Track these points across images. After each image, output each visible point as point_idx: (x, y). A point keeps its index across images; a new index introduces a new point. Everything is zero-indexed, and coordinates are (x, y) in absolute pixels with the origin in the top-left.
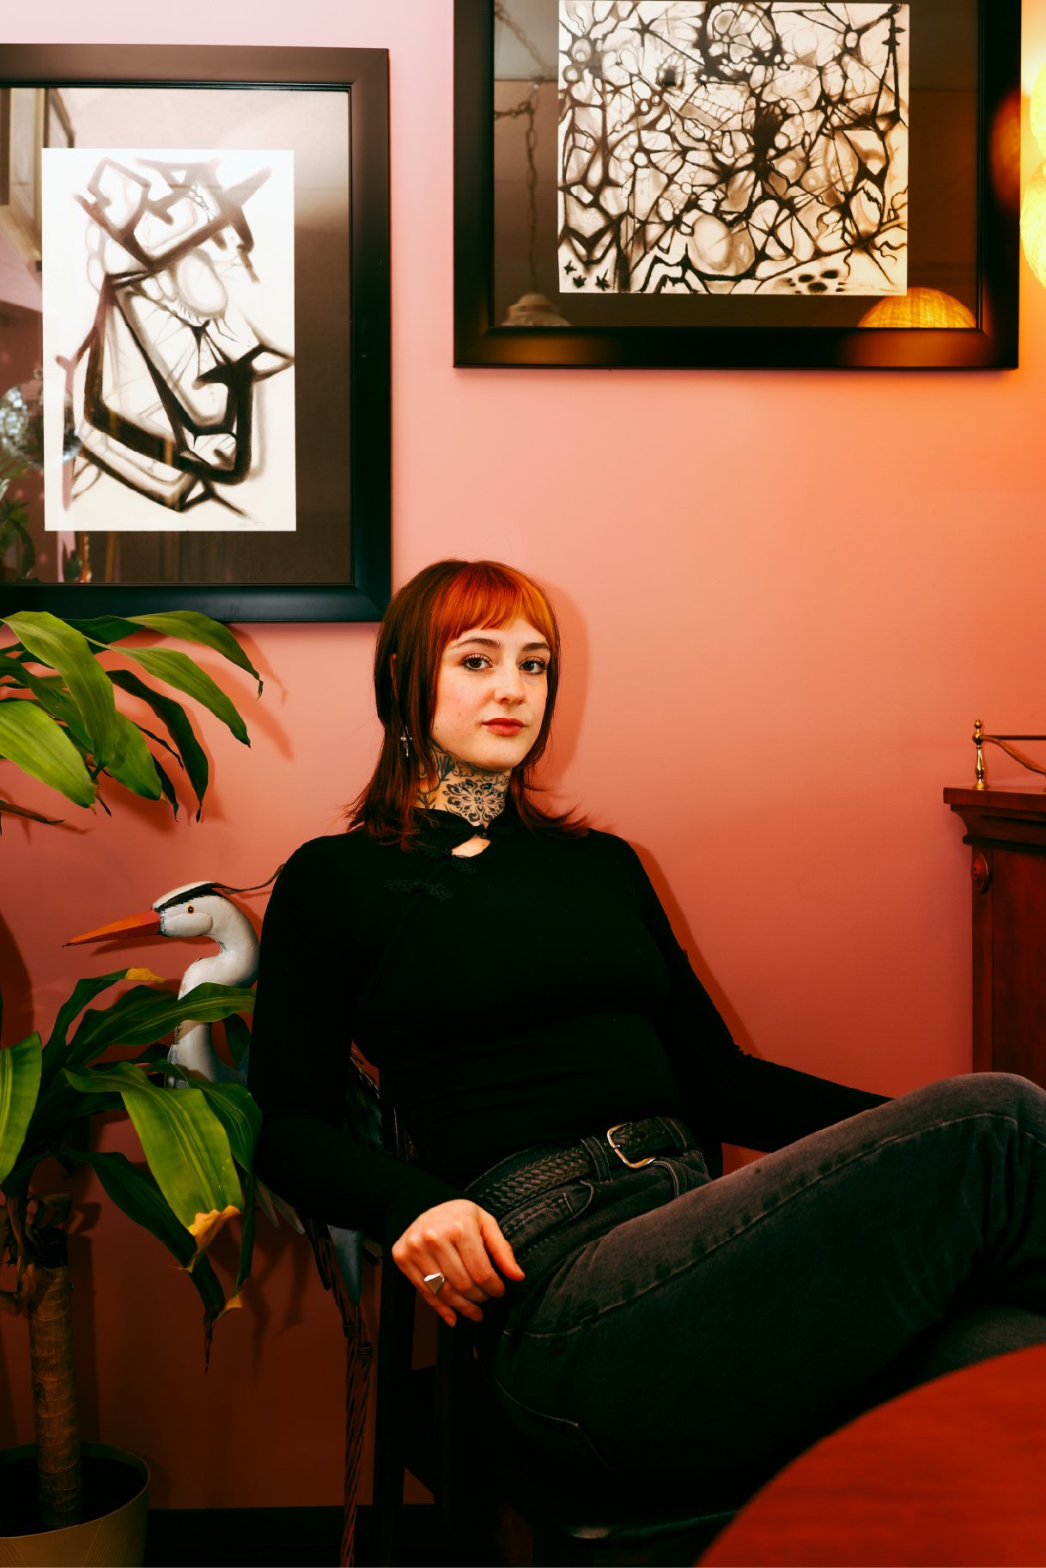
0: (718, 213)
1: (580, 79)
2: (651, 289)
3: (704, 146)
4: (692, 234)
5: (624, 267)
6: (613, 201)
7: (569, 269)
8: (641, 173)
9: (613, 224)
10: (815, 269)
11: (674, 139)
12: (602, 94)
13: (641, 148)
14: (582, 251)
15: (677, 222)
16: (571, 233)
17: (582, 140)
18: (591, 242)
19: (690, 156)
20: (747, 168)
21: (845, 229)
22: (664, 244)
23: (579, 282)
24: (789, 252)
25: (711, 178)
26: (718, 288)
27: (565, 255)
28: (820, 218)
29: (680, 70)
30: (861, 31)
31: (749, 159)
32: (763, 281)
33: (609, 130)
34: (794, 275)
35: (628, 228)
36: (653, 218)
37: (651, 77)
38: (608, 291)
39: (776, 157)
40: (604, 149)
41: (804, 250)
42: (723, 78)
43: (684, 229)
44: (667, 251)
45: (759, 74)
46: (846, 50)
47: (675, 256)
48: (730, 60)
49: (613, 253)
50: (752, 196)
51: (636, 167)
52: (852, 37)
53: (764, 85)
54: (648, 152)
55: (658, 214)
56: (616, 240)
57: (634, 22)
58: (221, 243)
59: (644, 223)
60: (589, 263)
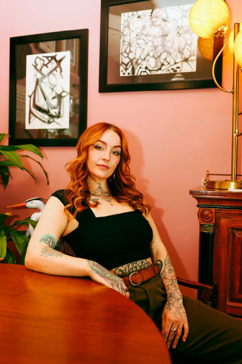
0: (153, 56)
1: (125, 30)
2: (139, 74)
3: (151, 42)
4: (148, 61)
5: (133, 69)
6: (131, 56)
7: (122, 71)
8: (137, 49)
9: (131, 61)
10: (175, 67)
11: (144, 41)
12: (130, 32)
13: (137, 44)
14: (125, 67)
16: (123, 63)
17: (125, 43)
18: (126, 65)
19: (148, 44)
20: (160, 45)
21: (182, 57)
23: (124, 74)
24: (169, 63)
25: (152, 49)
26: (153, 73)
27: (122, 68)
28: (176, 55)
29: (146, 25)
30: (187, 11)
31: (161, 43)
32: (163, 70)
33: (131, 40)
34: (170, 69)
35: (134, 61)
36: (140, 59)
37: (140, 28)
38: (130, 75)
39: (167, 42)
40: (130, 45)
41: (172, 63)
42: (155, 26)
43: (146, 60)
44: (142, 65)
45: (163, 23)
46: (183, 16)
47: (144, 67)
48: (157, 21)
49: (131, 67)
50: (161, 52)
51: (136, 48)
52: (185, 13)
53: (164, 26)
54: (139, 44)
55: (141, 58)
56: (132, 64)
57: (137, 16)
58: (57, 71)
59: (138, 60)
60: (126, 69)
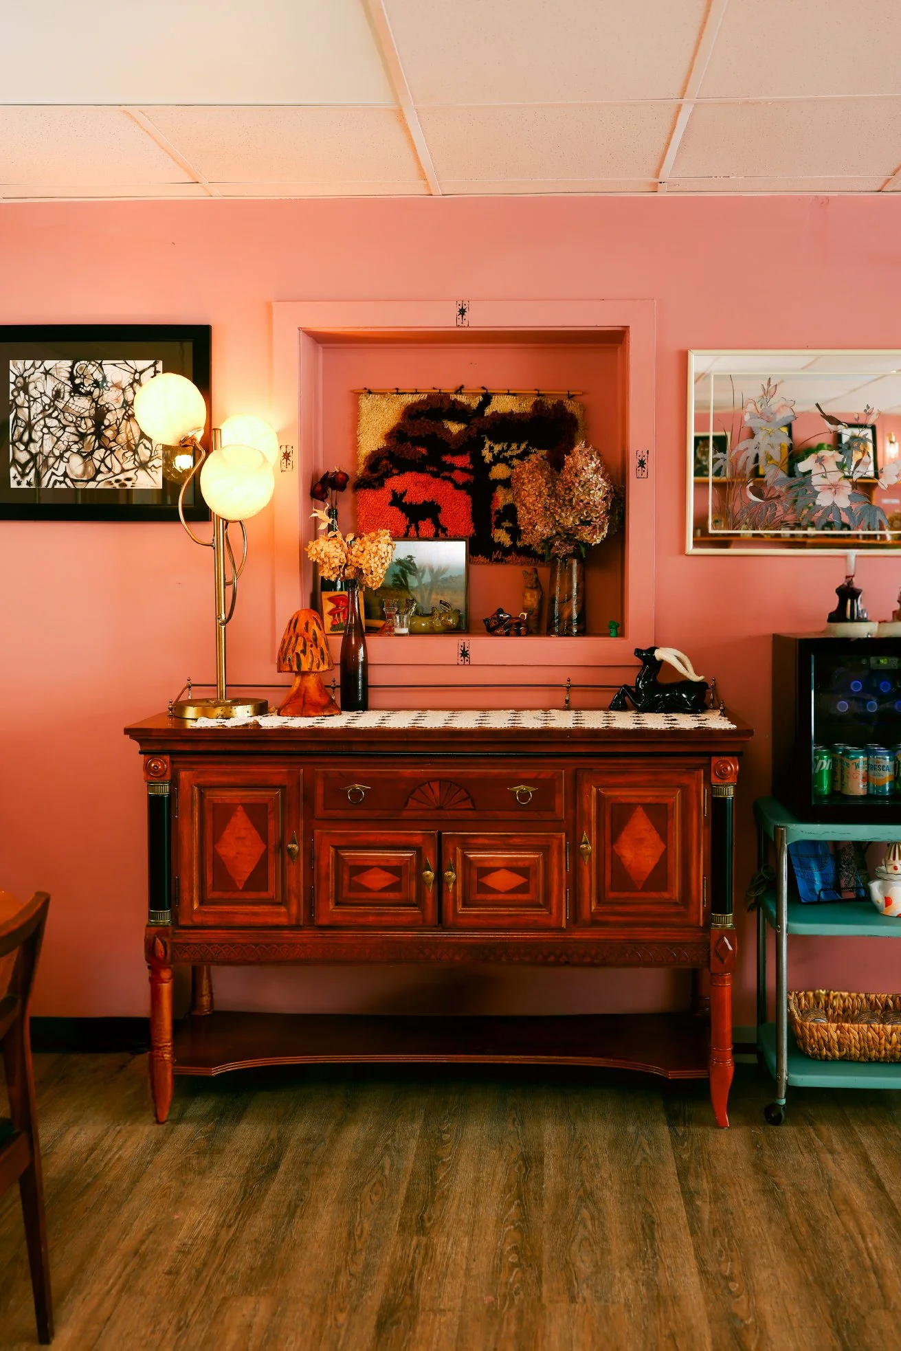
0: (79, 452)
1: (19, 395)
2: (50, 486)
3: (73, 425)
4: (68, 462)
5: (38, 477)
6: (34, 448)
7: (15, 477)
8: (46, 436)
9: (33, 457)
10: (121, 477)
11: (60, 421)
12: (29, 401)
13: (45, 426)
14: (20, 469)
15: (61, 457)
16: (15, 461)
17: (20, 422)
18: (24, 466)
19: (67, 429)
20: (91, 434)
21: (135, 459)
22: (56, 466)
23: (19, 483)
24: (110, 470)
25: (76, 438)
26: (80, 486)
27: (13, 471)
28: (124, 454)
29: (62, 391)
30: (141, 373)
31: (92, 430)
32: (99, 482)
33: (32, 418)
34: (113, 480)
35: (40, 459)
36: (51, 455)
37: (49, 393)
38: (32, 487)
39: (104, 429)
40: (29, 427)
41: (117, 469)
42: (81, 394)
43: (65, 460)
44: (57, 470)
45: (96, 392)
46: (135, 381)
47: (60, 472)
48: (84, 386)
49: (34, 470)
50: (94, 447)
51: (44, 434)
52: (137, 375)
53: (99, 397)
54: (49, 428)
55: (53, 453)
56: (35, 464)
57: (42, 369)
59: (47, 457)
60: (23, 475)
